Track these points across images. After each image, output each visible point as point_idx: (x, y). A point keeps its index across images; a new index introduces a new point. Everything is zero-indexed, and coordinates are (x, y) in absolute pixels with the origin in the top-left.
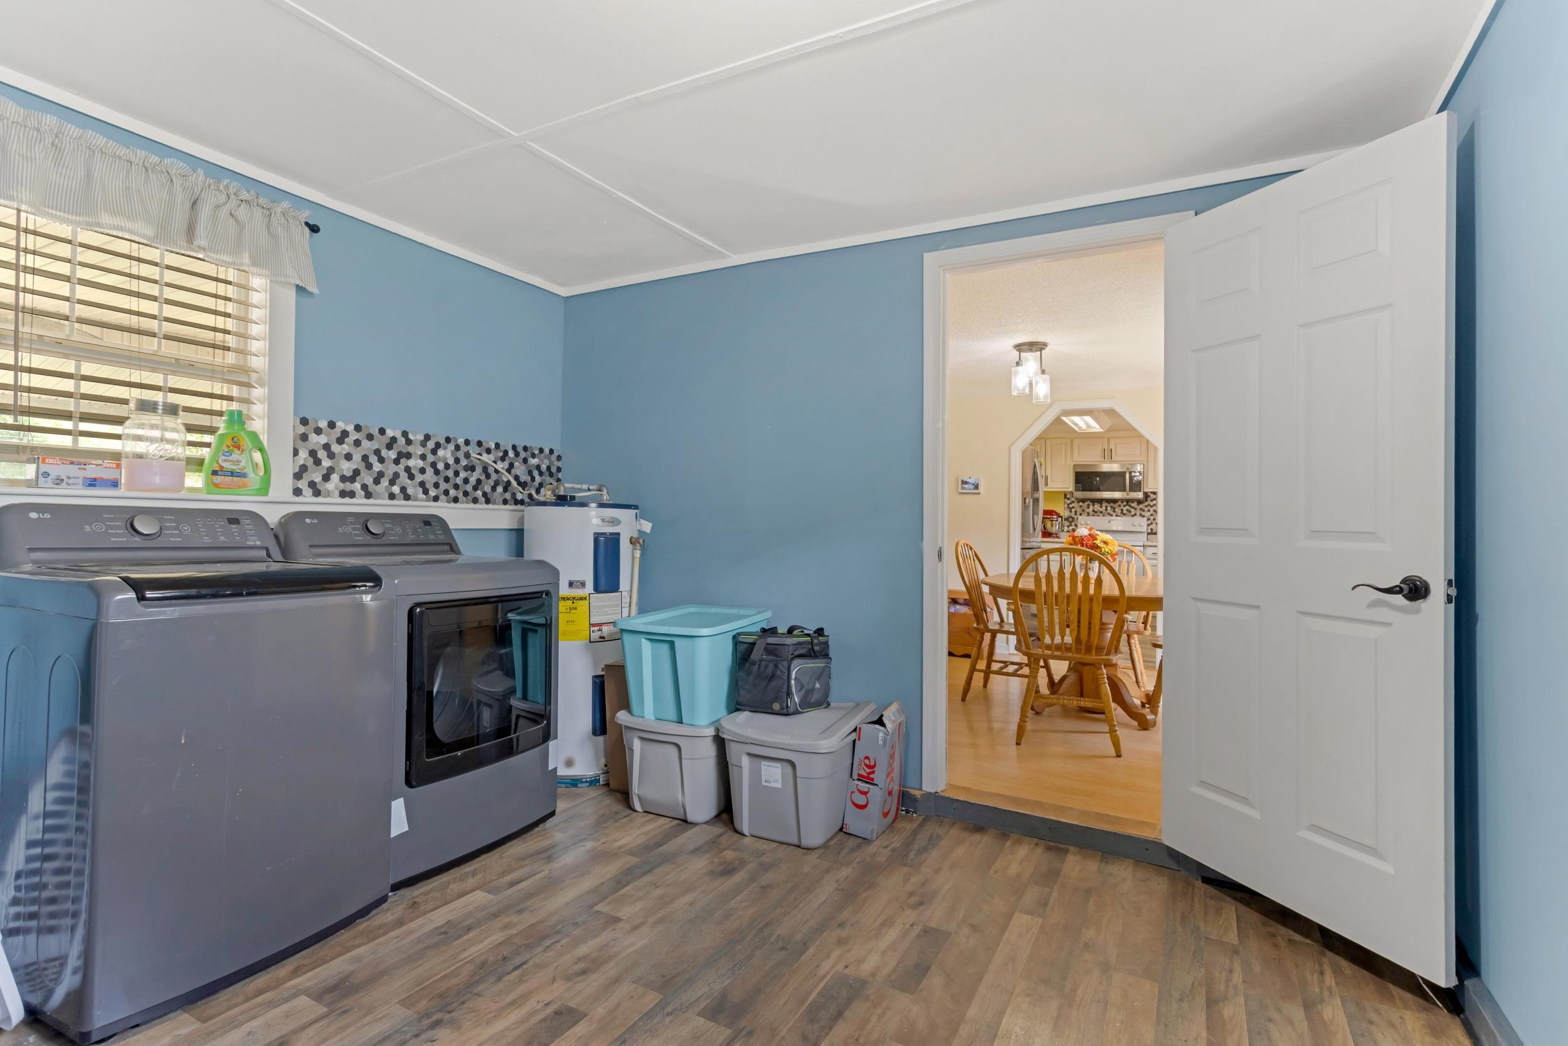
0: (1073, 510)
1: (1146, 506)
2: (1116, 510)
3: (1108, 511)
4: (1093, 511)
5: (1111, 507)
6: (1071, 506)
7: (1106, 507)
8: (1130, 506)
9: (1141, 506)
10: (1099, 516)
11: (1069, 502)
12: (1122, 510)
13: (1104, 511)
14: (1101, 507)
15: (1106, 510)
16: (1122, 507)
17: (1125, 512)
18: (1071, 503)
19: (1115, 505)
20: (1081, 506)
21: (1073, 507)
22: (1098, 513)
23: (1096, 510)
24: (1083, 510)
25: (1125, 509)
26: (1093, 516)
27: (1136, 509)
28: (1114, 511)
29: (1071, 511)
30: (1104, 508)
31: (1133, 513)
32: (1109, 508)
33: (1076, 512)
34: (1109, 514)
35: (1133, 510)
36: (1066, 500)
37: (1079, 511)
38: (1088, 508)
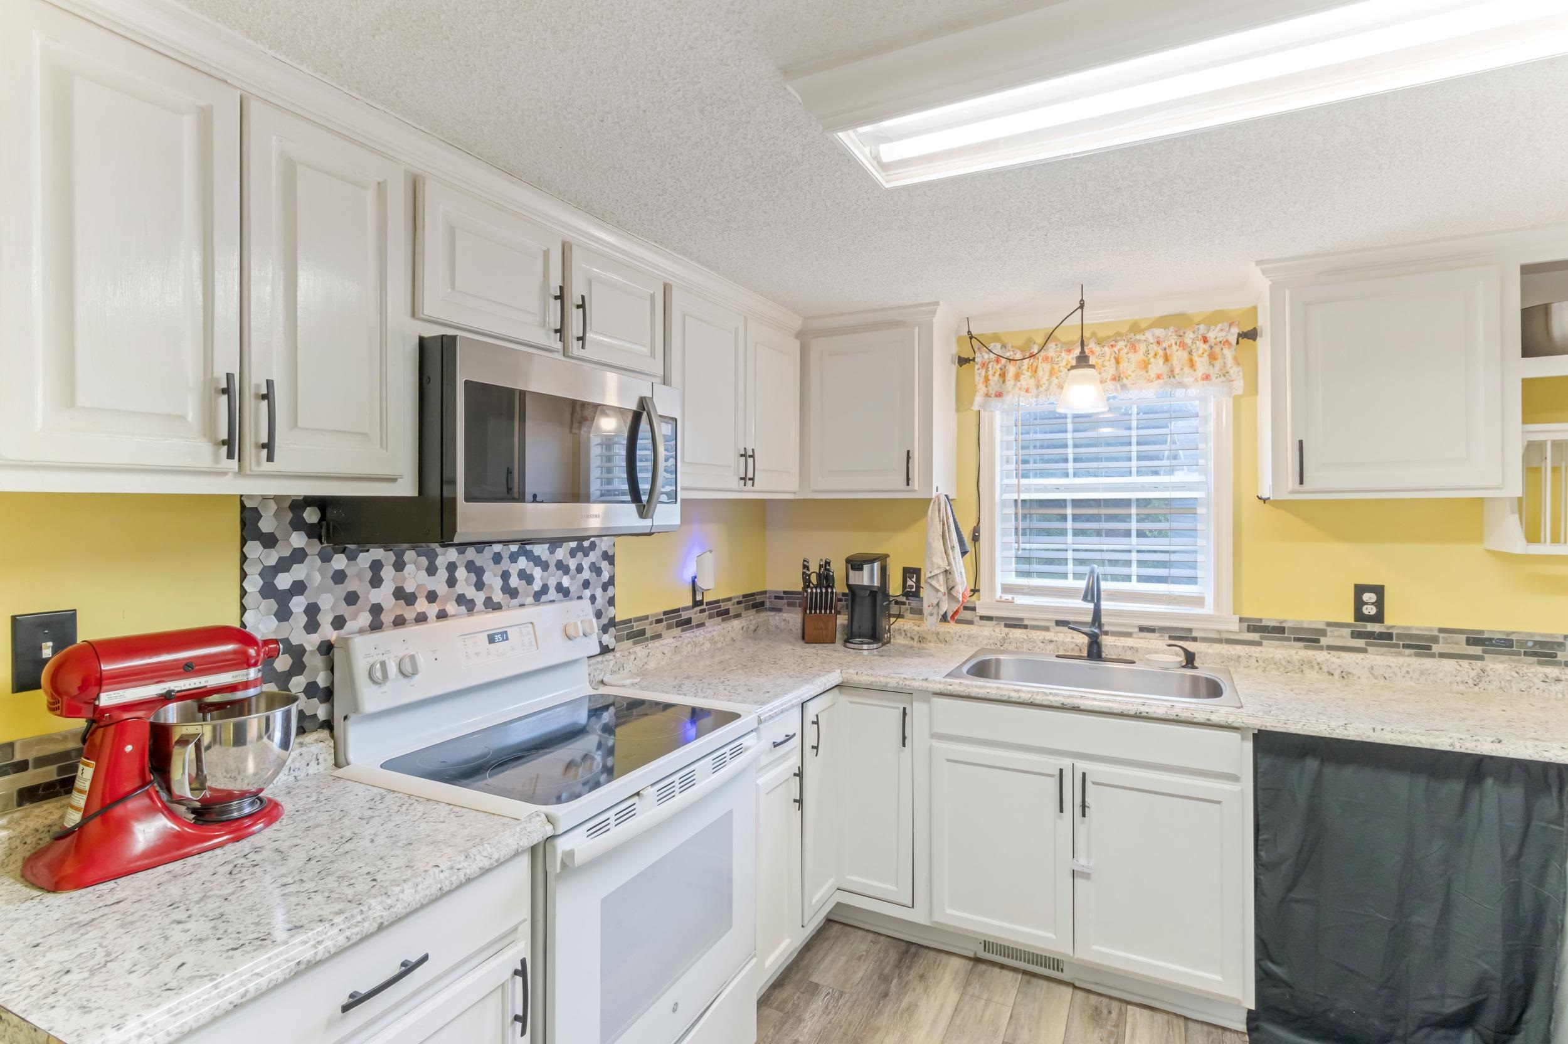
0: (298, 604)
1: (573, 553)
2: (487, 578)
3: (461, 588)
4: (399, 594)
5: (470, 566)
6: (283, 581)
7: (452, 567)
8: (530, 556)
9: (561, 553)
10: (421, 618)
11: (272, 558)
12: (505, 576)
13: (441, 588)
14: (432, 570)
15: (452, 582)
16: (505, 564)
17: (514, 582)
18: (284, 565)
19: (483, 559)
20: (339, 577)
21: (299, 588)
22: (421, 605)
23: (409, 588)
24: (352, 599)
25: (514, 569)
26: (399, 622)
27: (545, 566)
28: (480, 586)
29: (283, 614)
30: (442, 574)
31: (537, 586)
32: (461, 573)
33: (312, 611)
34: (461, 600)
35: (537, 572)
36: (254, 549)
37: (329, 603)
38: (376, 582)
